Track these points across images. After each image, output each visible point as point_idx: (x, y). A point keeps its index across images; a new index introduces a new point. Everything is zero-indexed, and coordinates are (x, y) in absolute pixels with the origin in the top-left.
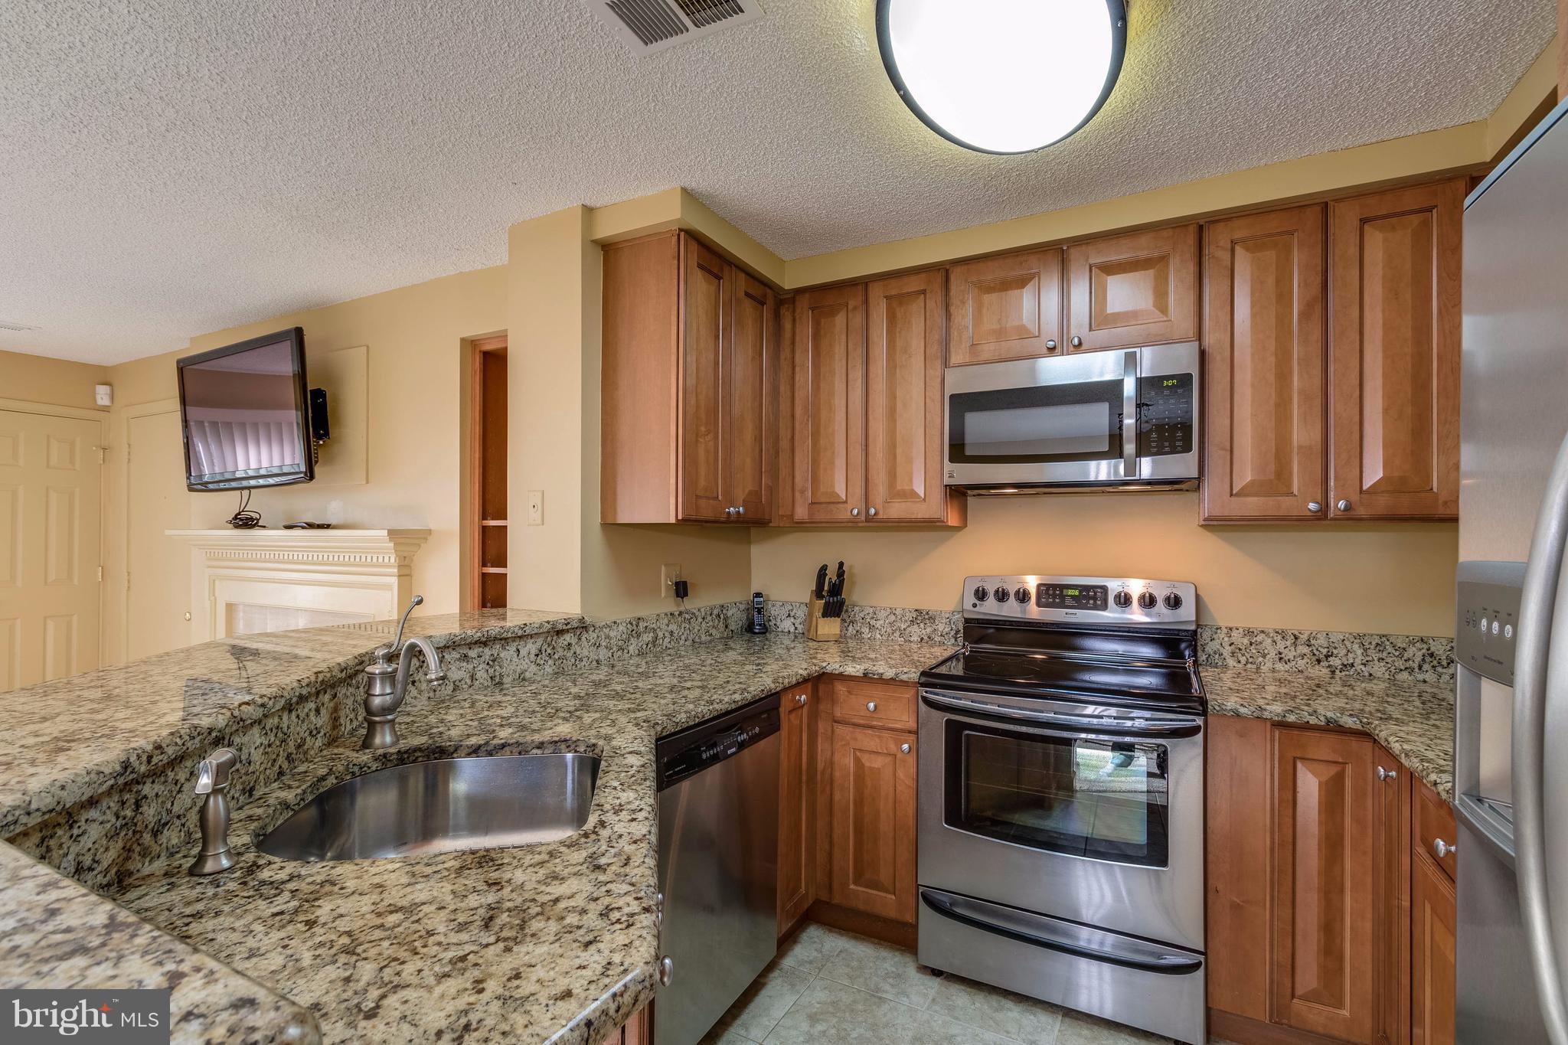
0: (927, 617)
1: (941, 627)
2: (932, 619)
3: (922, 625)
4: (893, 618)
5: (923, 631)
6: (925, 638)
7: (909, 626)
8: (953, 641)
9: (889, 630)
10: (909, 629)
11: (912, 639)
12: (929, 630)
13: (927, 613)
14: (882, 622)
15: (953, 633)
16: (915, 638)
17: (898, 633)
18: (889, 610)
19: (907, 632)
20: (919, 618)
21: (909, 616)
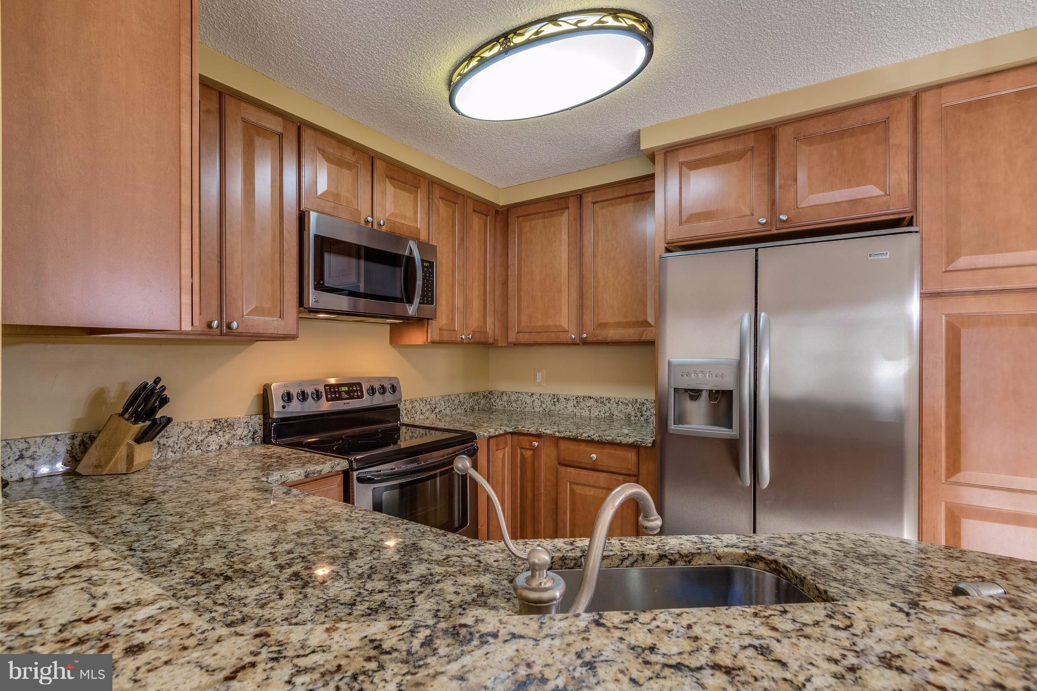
0: (225, 424)
1: (239, 432)
2: (231, 426)
3: (221, 433)
4: (188, 432)
5: (222, 439)
6: (225, 445)
7: (207, 437)
8: (251, 441)
9: (184, 445)
10: (208, 439)
11: (210, 449)
12: (227, 437)
13: (226, 421)
14: (175, 439)
15: (250, 435)
16: (214, 447)
17: (194, 446)
18: (183, 425)
19: (205, 442)
20: (218, 427)
21: (207, 427)
